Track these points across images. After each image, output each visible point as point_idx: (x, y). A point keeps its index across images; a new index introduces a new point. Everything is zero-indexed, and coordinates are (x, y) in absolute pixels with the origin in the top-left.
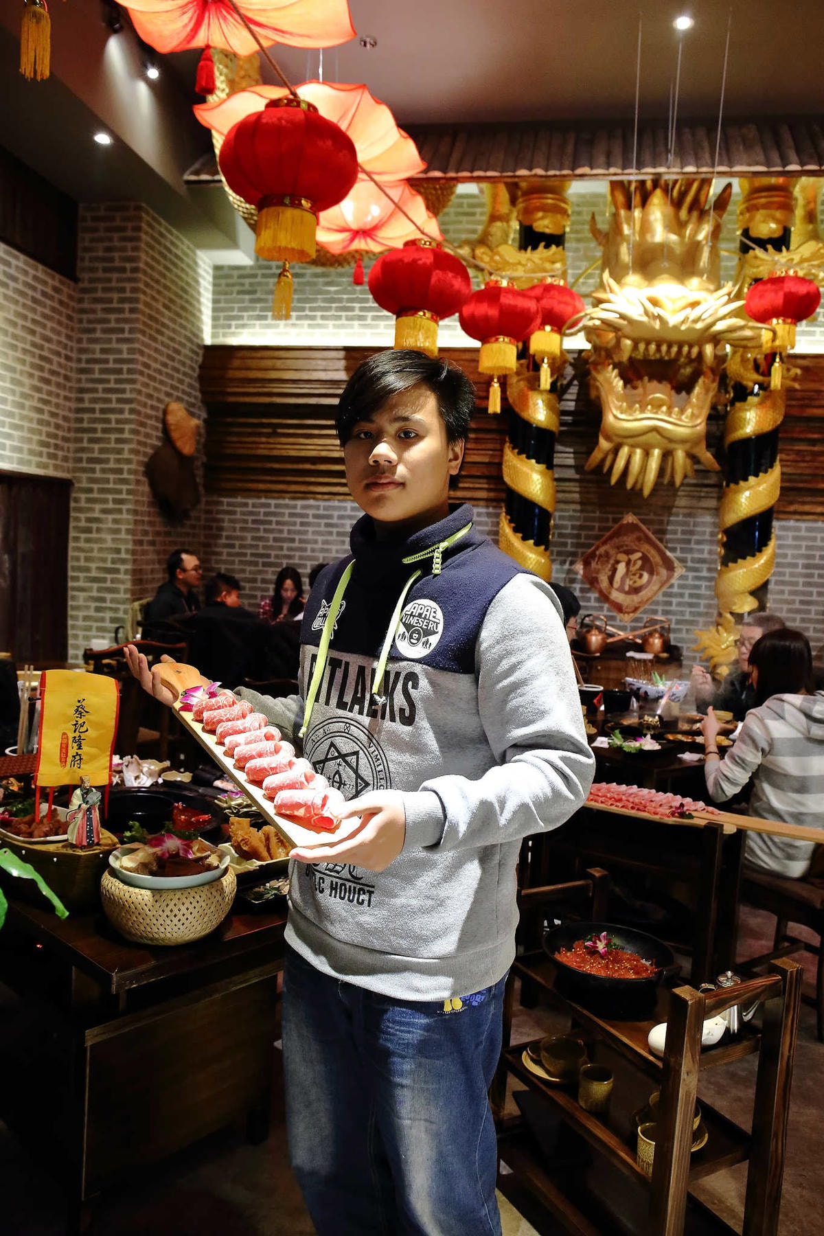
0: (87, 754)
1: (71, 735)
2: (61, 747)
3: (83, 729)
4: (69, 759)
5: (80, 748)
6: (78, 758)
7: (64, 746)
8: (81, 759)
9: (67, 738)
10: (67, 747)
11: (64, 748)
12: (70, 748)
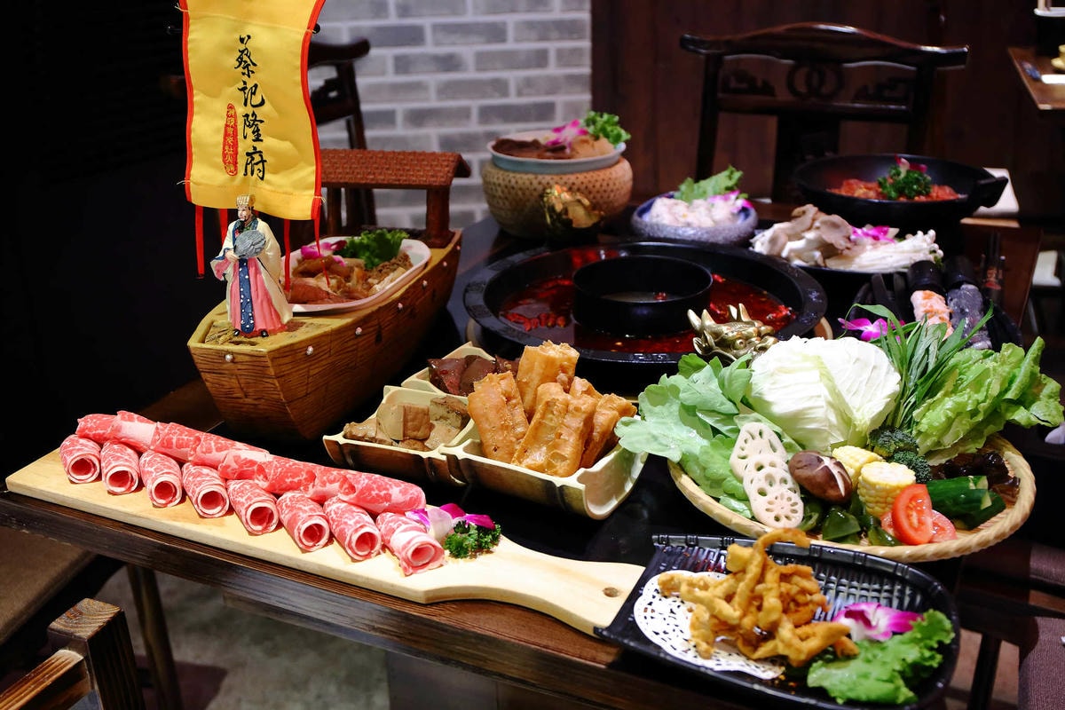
0: (274, 153)
1: (241, 110)
2: (226, 135)
3: (256, 100)
4: (242, 160)
5: (258, 139)
6: (257, 158)
7: (230, 130)
8: (263, 161)
9: (235, 116)
10: (235, 135)
11: (230, 135)
12: (240, 136)
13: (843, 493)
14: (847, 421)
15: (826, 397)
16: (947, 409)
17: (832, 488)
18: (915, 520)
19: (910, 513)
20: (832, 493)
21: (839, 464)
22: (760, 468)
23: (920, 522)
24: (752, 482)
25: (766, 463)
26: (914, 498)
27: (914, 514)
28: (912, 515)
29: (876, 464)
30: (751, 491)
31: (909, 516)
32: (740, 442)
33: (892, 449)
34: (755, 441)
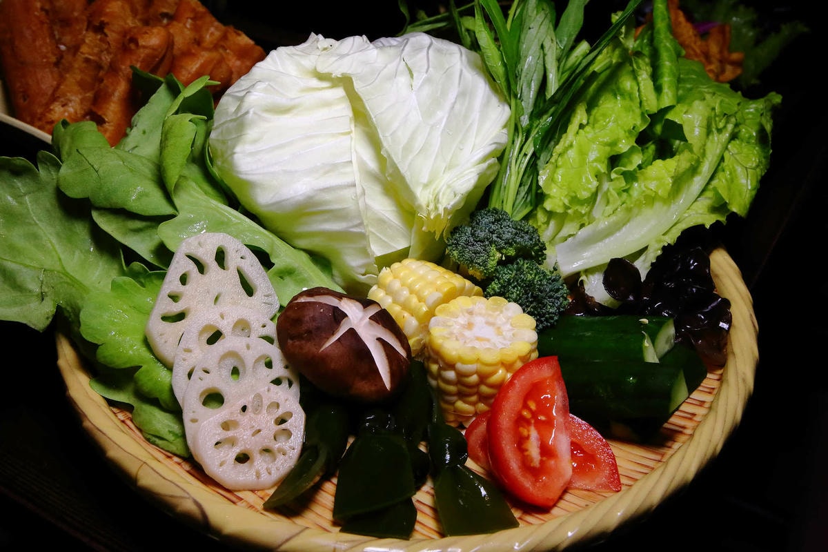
13: (388, 386)
14: (408, 211)
15: (362, 164)
16: (593, 162)
17: (364, 377)
18: (534, 451)
19: (525, 432)
20: (364, 387)
21: (384, 319)
22: (215, 337)
23: (546, 451)
24: (190, 375)
25: (225, 326)
26: (534, 391)
27: (534, 434)
28: (528, 438)
29: (462, 302)
30: (189, 396)
31: (521, 442)
32: (171, 282)
33: (492, 264)
34: (205, 279)
